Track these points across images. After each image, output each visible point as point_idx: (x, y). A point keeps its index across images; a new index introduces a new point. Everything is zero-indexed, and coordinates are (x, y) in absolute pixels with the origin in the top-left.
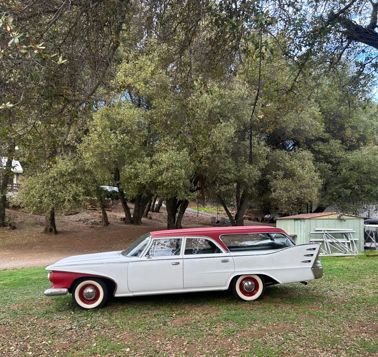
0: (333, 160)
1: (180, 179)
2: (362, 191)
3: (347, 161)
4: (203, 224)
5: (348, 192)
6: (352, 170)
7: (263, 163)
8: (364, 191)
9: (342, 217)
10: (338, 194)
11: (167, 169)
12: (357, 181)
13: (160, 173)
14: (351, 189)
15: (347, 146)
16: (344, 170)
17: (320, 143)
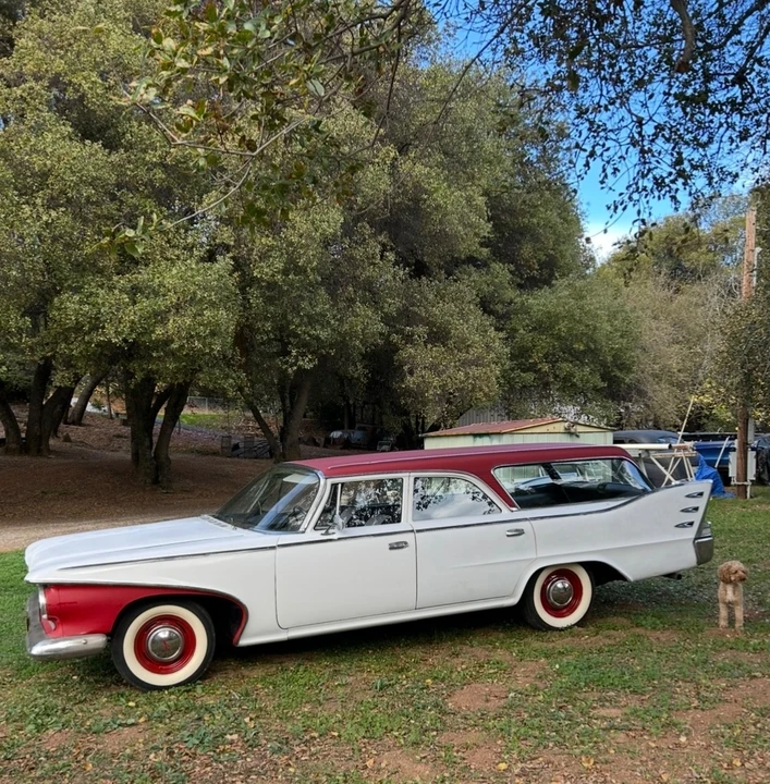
0: (499, 307)
1: (213, 334)
2: (556, 376)
3: (526, 310)
4: (198, 452)
5: (529, 377)
6: (534, 329)
7: (393, 305)
8: (557, 376)
9: (572, 430)
10: (509, 383)
11: (178, 307)
12: (546, 356)
13: (160, 317)
14: (535, 372)
15: (521, 278)
16: (522, 331)
17: (473, 269)
